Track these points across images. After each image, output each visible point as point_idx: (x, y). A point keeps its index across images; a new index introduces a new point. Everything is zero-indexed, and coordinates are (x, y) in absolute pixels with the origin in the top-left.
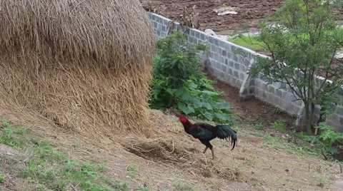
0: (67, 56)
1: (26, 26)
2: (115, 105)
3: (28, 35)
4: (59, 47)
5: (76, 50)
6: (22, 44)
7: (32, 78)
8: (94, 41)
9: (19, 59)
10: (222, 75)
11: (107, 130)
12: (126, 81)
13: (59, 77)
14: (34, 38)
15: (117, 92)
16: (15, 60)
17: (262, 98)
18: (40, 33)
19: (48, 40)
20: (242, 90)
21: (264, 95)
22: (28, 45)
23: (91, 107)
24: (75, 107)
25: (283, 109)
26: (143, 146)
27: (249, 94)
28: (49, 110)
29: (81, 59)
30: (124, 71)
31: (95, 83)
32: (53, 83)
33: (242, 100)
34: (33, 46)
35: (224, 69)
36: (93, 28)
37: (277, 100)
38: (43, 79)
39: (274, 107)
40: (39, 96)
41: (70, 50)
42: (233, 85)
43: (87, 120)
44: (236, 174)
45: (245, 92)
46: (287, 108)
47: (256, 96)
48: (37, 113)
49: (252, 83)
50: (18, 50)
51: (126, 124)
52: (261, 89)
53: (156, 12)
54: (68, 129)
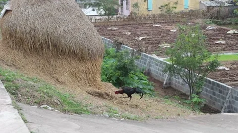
0: (63, 52)
1: (45, 39)
2: (83, 75)
3: (46, 43)
4: (59, 49)
5: (67, 50)
6: (44, 47)
7: (48, 62)
8: (74, 46)
9: (43, 53)
10: (156, 76)
11: (80, 85)
12: (89, 65)
13: (59, 61)
14: (49, 45)
15: (84, 69)
16: (41, 54)
17: (174, 87)
18: (51, 42)
19: (55, 46)
20: (165, 83)
21: (176, 86)
22: (46, 47)
23: (73, 75)
24: (66, 74)
25: (184, 92)
26: (96, 92)
27: (168, 85)
28: (55, 75)
29: (69, 54)
30: (88, 60)
31: (75, 65)
32: (57, 64)
33: (165, 88)
34: (48, 48)
35: (157, 73)
36: (74, 40)
37: (181, 87)
38: (52, 62)
39: (179, 91)
40: (51, 70)
41: (64, 50)
42: (161, 81)
43: (71, 80)
44: (136, 106)
45: (166, 84)
46: (186, 92)
47: (172, 86)
48: (49, 76)
49: (170, 79)
50: (43, 50)
51: (89, 83)
52: (174, 82)
53: (126, 45)
54: (62, 83)
